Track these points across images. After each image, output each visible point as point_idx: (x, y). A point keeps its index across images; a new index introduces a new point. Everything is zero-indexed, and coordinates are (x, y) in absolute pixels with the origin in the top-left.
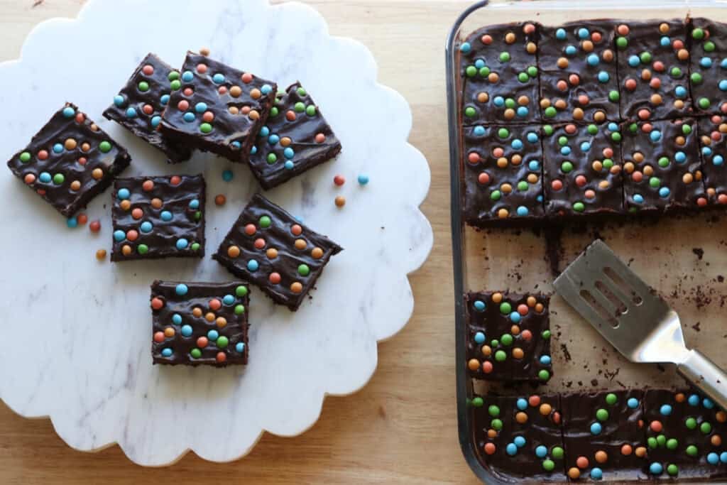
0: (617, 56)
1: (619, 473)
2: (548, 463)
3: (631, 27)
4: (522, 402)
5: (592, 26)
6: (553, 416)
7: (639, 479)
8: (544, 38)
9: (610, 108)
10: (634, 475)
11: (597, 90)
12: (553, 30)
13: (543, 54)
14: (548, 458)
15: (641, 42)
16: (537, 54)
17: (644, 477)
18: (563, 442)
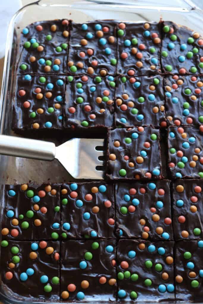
0: (117, 40)
1: (96, 296)
2: (49, 287)
3: (127, 25)
4: (35, 245)
5: (104, 24)
6: (54, 255)
7: (110, 300)
8: (74, 29)
9: (111, 68)
10: (106, 298)
11: (103, 58)
12: (80, 25)
13: (72, 38)
14: (49, 284)
15: (132, 33)
16: (69, 38)
17: (113, 299)
18: (60, 274)
